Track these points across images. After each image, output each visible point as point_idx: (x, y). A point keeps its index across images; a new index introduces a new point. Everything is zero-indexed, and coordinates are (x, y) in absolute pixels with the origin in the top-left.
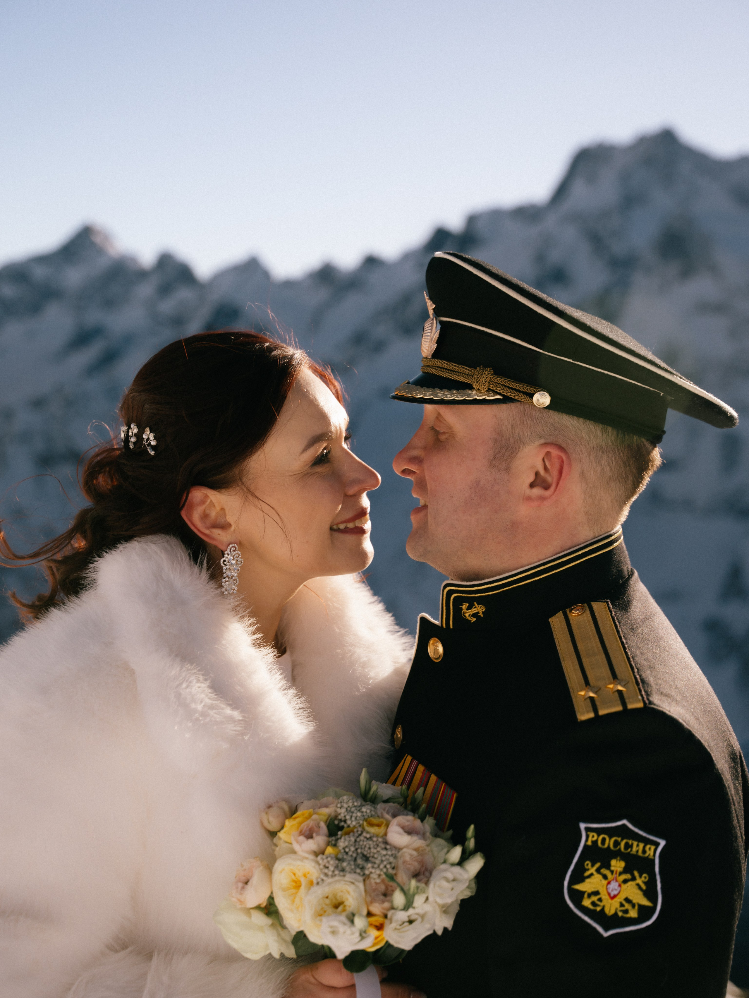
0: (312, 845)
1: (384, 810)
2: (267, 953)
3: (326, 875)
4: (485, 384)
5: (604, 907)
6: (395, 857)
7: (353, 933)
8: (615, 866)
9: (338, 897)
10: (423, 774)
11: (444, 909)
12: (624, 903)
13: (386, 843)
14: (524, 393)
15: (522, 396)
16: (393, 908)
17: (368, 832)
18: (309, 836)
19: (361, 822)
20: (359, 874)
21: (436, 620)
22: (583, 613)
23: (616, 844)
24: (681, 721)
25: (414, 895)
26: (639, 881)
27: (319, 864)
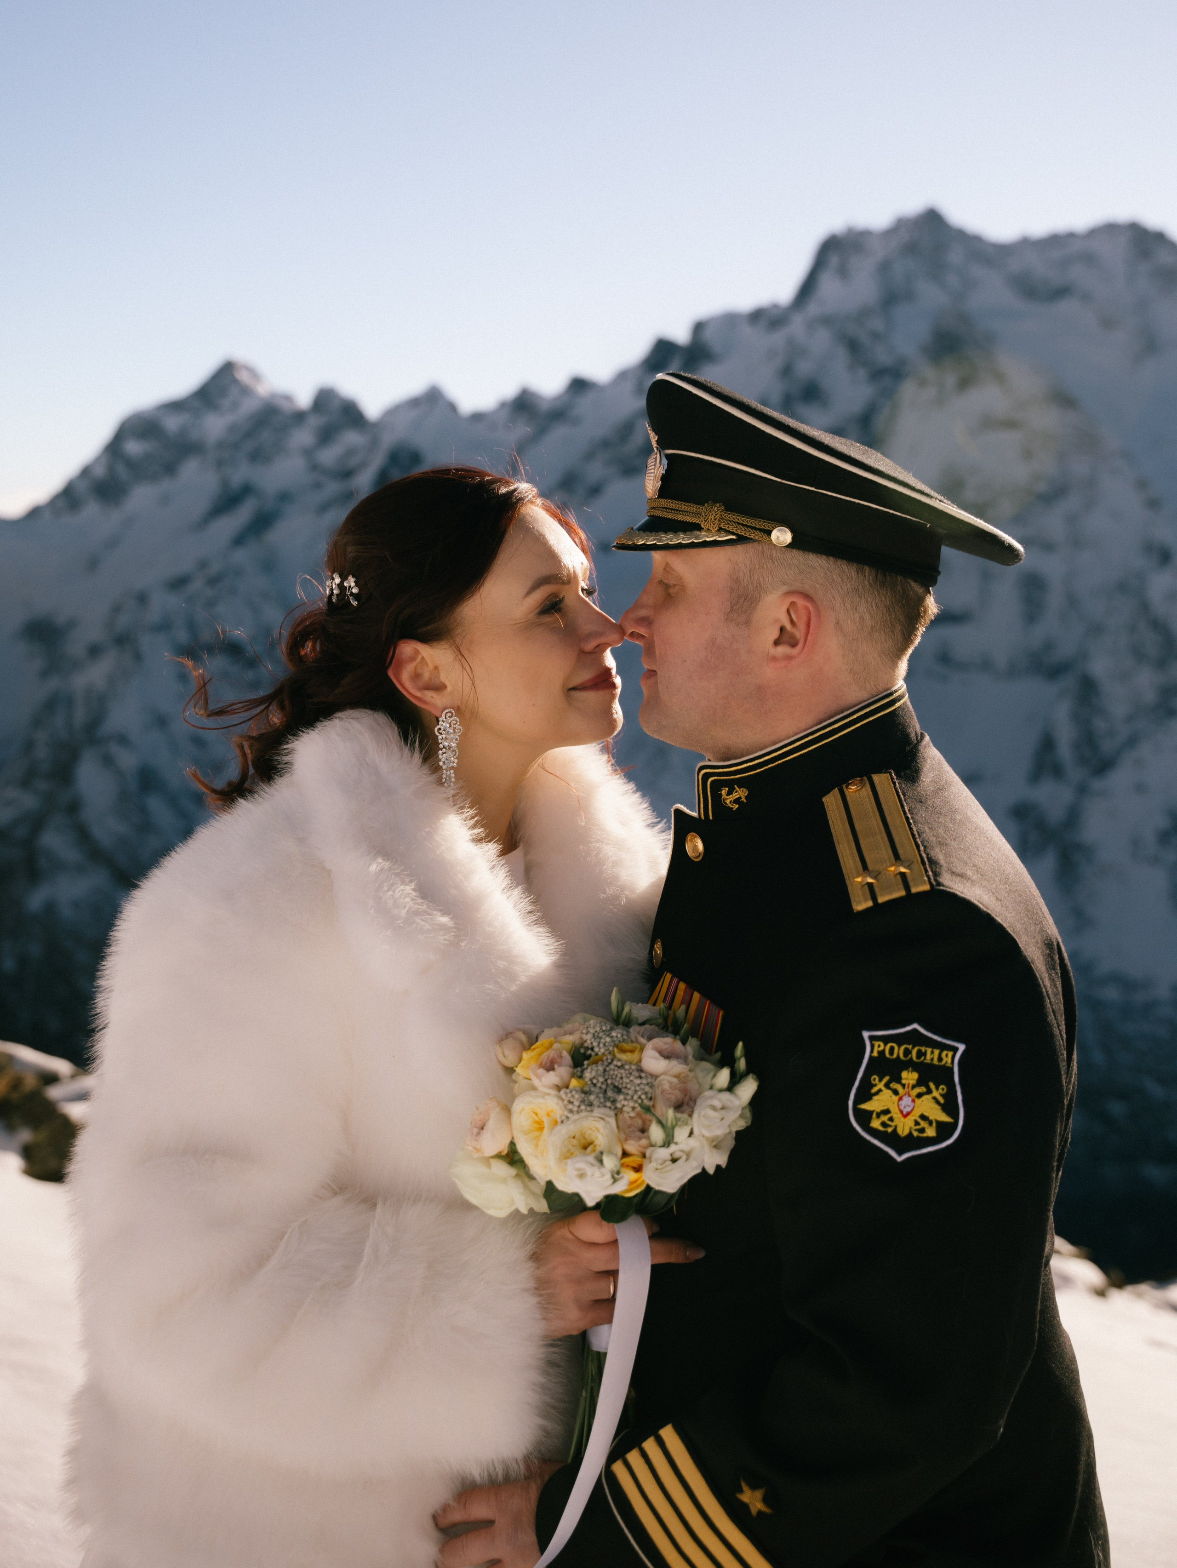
0: (552, 1078)
1: (639, 1033)
2: (513, 1208)
3: (571, 1111)
4: (714, 523)
5: (896, 1127)
6: (651, 1086)
7: (603, 1175)
8: (906, 1079)
9: (587, 1137)
10: (685, 992)
11: (714, 1143)
12: (919, 1120)
13: (641, 1070)
14: (761, 530)
15: (758, 534)
16: (651, 1145)
17: (619, 1060)
18: (550, 1068)
19: (611, 1049)
20: (610, 1108)
21: (693, 812)
22: (862, 787)
23: (907, 1052)
24: (976, 903)
25: (673, 1128)
26: (936, 1094)
27: (563, 1100)
